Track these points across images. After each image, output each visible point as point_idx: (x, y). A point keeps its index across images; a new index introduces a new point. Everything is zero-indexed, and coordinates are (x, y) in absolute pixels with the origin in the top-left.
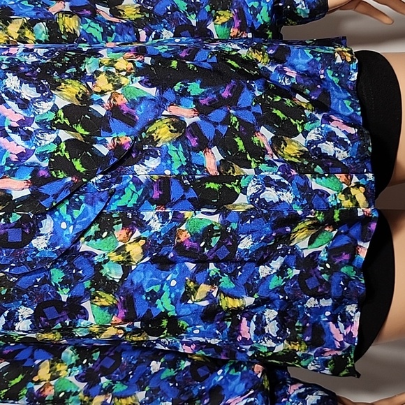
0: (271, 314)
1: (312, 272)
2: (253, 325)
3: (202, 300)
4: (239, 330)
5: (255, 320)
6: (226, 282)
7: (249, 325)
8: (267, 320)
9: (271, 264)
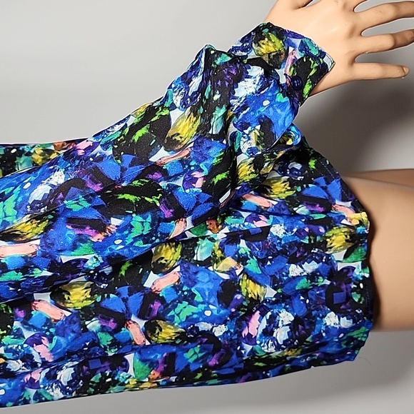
0: (286, 317)
1: (344, 287)
2: (264, 321)
3: (223, 272)
4: (249, 321)
5: (268, 318)
6: (252, 265)
7: (260, 321)
8: (280, 322)
9: (303, 266)
